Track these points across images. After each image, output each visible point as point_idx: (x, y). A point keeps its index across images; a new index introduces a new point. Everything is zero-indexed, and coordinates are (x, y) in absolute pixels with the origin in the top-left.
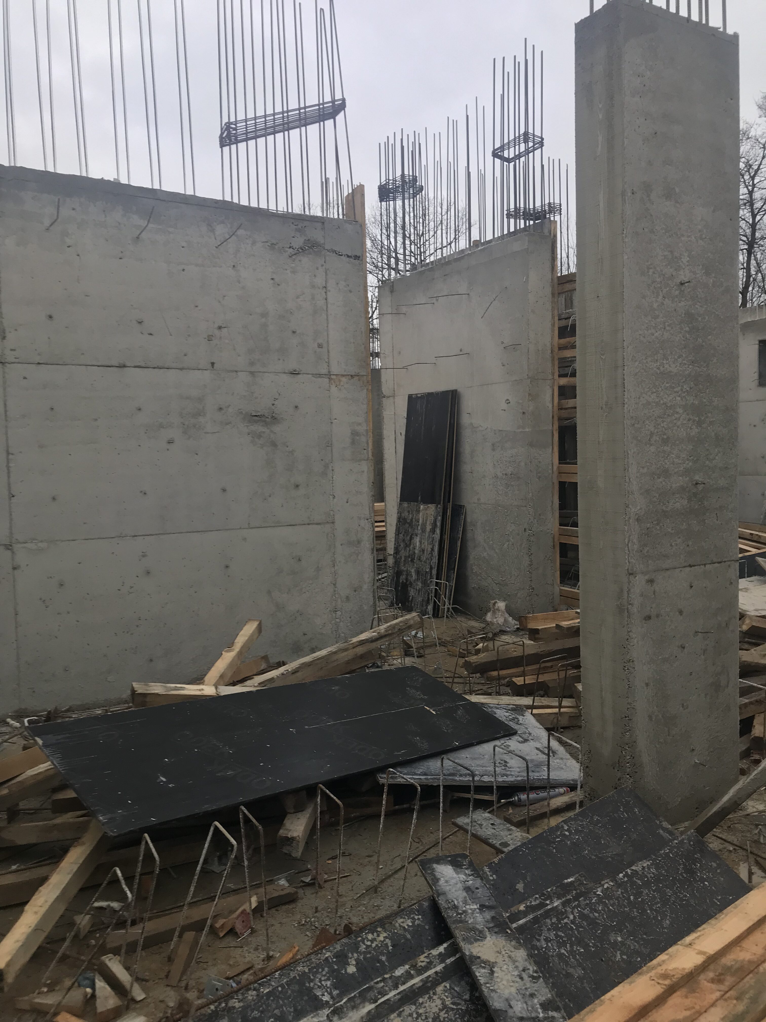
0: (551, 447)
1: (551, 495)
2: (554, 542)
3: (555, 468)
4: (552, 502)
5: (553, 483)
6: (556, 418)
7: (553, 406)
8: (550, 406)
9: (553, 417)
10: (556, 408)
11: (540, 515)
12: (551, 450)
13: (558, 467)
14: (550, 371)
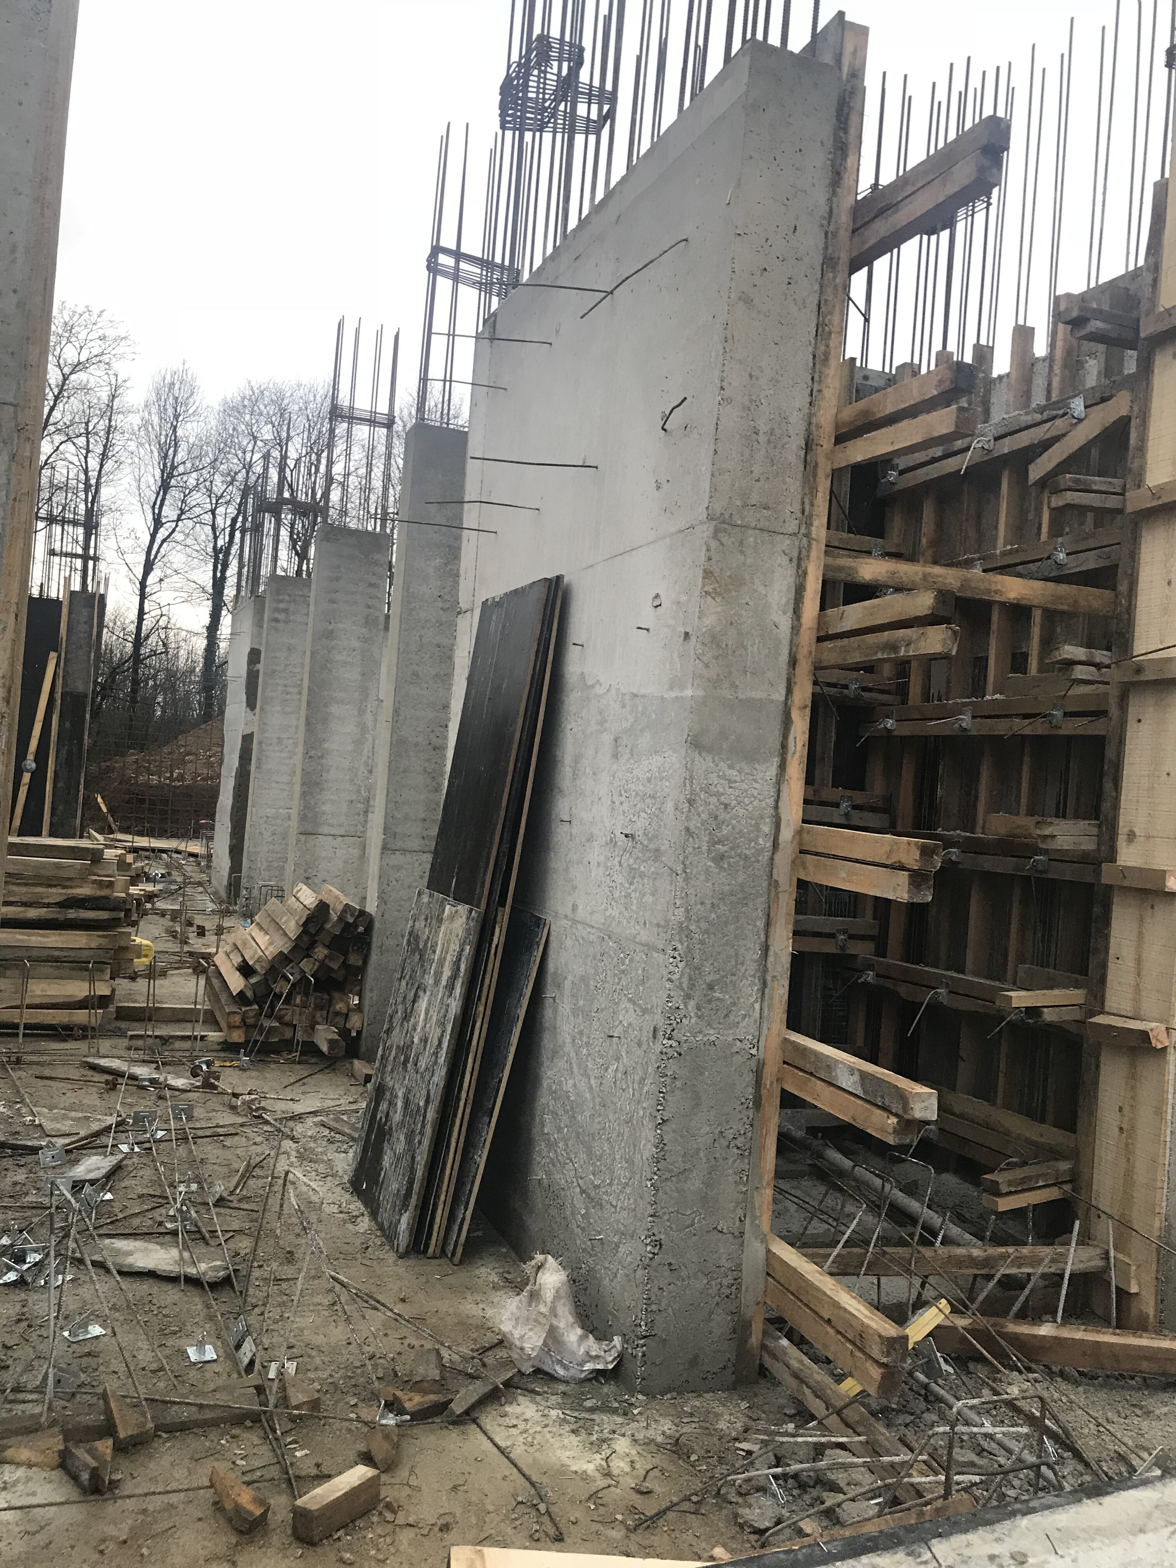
0: (776, 761)
1: (760, 924)
2: (758, 1083)
3: (787, 834)
4: (766, 948)
5: (773, 884)
6: (804, 669)
7: (796, 629)
8: (785, 623)
9: (793, 662)
10: (807, 637)
11: (711, 987)
12: (772, 771)
13: (799, 832)
14: (797, 508)
